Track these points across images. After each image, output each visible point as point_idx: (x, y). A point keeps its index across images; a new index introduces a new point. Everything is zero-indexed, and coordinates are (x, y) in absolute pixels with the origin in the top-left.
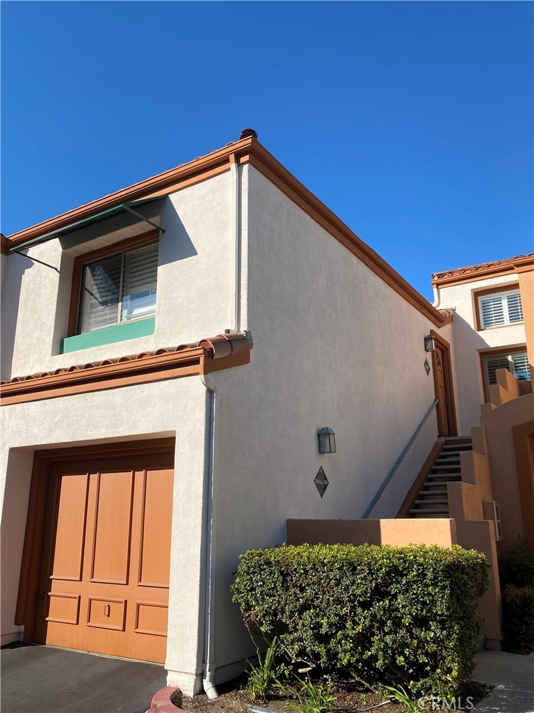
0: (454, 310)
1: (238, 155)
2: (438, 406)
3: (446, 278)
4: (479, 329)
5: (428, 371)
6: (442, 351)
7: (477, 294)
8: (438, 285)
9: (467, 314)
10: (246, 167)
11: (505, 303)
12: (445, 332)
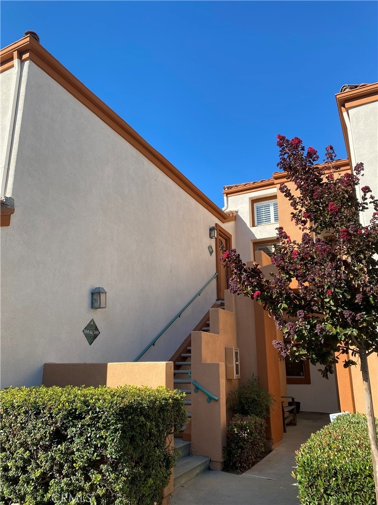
0: (237, 212)
1: (21, 53)
2: (218, 278)
3: (233, 190)
4: (253, 225)
5: (211, 253)
6: (226, 240)
7: (254, 201)
8: (227, 194)
9: (245, 215)
10: (27, 63)
11: (272, 209)
12: (228, 227)
